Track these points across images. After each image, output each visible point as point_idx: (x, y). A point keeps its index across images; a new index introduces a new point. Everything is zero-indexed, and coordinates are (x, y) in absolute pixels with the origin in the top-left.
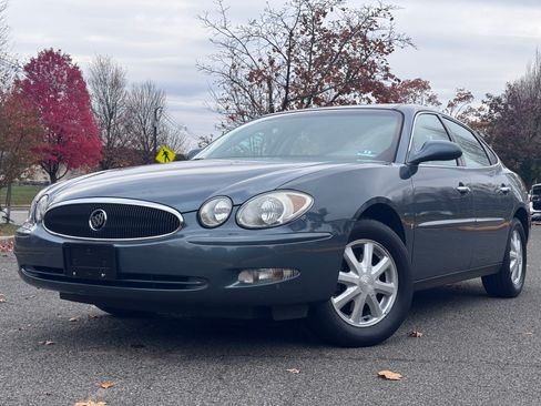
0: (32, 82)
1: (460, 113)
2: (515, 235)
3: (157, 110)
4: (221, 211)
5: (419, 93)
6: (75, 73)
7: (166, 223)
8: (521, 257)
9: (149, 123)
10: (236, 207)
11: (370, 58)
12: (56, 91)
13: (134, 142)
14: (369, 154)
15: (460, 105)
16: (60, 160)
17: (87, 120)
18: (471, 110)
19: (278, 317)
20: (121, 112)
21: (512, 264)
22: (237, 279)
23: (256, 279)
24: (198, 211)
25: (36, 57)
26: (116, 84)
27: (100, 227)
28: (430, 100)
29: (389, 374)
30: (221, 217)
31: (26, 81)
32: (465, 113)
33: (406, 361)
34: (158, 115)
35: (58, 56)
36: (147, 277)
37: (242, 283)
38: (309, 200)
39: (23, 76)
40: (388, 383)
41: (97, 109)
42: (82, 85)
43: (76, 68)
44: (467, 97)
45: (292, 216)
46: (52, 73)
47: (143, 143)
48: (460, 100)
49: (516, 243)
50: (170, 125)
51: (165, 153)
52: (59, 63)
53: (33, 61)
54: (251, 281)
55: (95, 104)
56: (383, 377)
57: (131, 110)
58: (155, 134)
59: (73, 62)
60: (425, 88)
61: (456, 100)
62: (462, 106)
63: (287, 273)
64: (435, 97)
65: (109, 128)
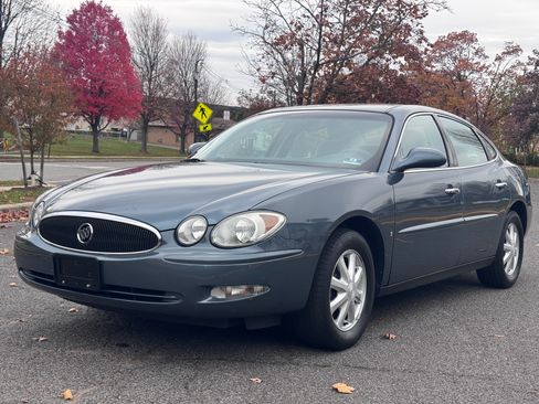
0: (74, 34)
1: (508, 67)
2: (512, 227)
3: (197, 64)
4: (198, 229)
5: (465, 46)
6: (116, 25)
7: (146, 240)
8: (517, 249)
9: (190, 75)
10: (211, 227)
11: (405, 21)
12: (97, 43)
13: (175, 94)
14: (354, 162)
15: (508, 58)
16: (102, 112)
17: (129, 73)
18: (520, 64)
19: (251, 326)
20: (162, 64)
21: (507, 255)
22: (209, 295)
23: (229, 295)
24: (176, 229)
25: (78, 9)
26: (157, 35)
27: (86, 240)
28: (476, 53)
29: (342, 387)
30: (198, 235)
31: (69, 33)
32: (513, 67)
33: (367, 369)
34: (199, 68)
35: (99, 7)
36: (128, 289)
37: (215, 299)
38: (282, 219)
39: (66, 27)
40: (339, 397)
41: (138, 61)
42: (123, 37)
43: (116, 19)
44: (516, 50)
45: (262, 236)
46: (94, 24)
47: (184, 95)
48: (508, 53)
49: (513, 236)
50: (210, 78)
51: (202, 109)
52: (101, 15)
53: (75, 12)
54: (224, 297)
55: (137, 56)
56: (336, 390)
57: (172, 61)
58: (196, 86)
59: (114, 14)
60: (472, 41)
61: (504, 53)
62: (510, 61)
63: (258, 288)
64: (482, 50)
65: (150, 80)
